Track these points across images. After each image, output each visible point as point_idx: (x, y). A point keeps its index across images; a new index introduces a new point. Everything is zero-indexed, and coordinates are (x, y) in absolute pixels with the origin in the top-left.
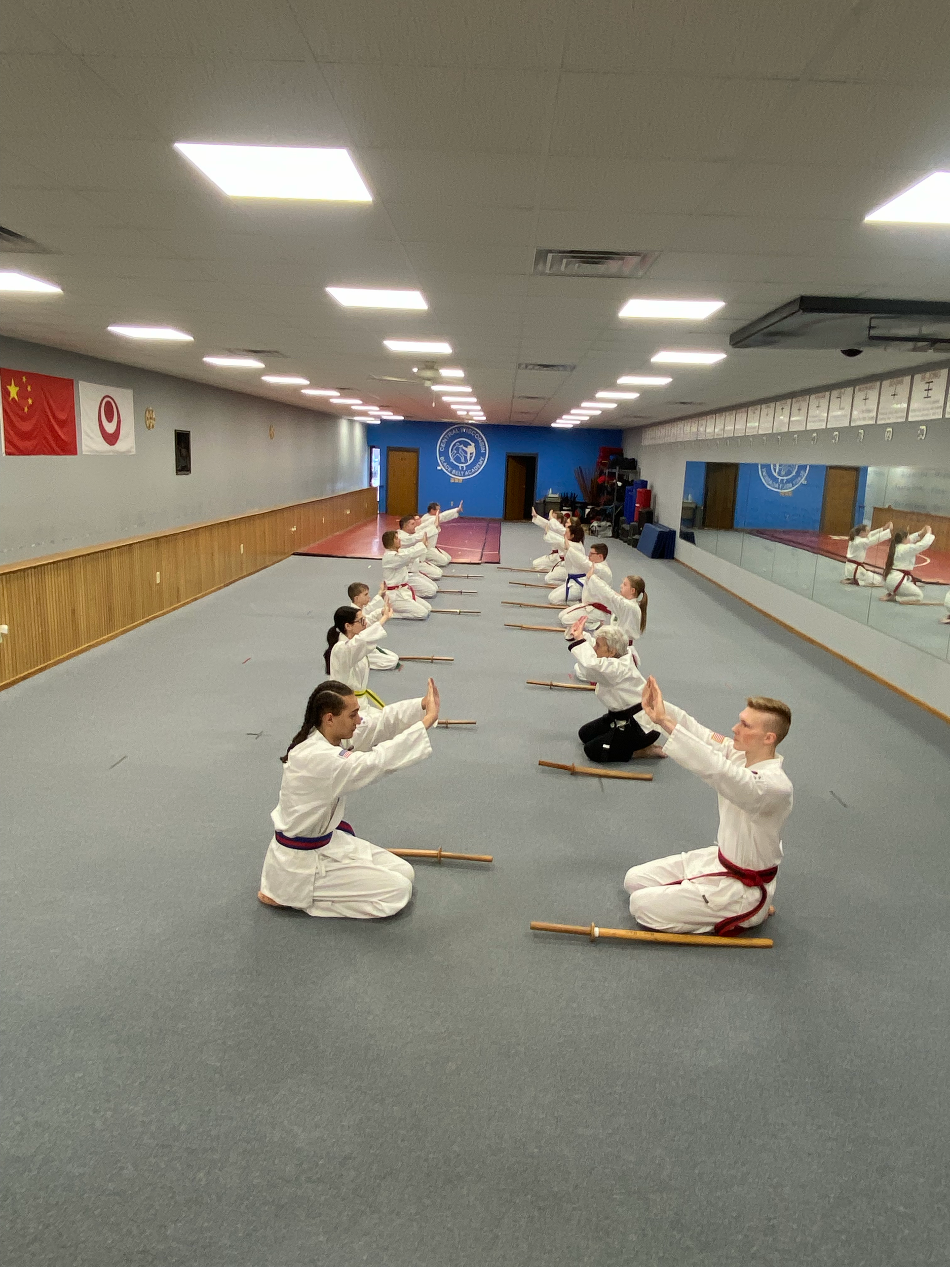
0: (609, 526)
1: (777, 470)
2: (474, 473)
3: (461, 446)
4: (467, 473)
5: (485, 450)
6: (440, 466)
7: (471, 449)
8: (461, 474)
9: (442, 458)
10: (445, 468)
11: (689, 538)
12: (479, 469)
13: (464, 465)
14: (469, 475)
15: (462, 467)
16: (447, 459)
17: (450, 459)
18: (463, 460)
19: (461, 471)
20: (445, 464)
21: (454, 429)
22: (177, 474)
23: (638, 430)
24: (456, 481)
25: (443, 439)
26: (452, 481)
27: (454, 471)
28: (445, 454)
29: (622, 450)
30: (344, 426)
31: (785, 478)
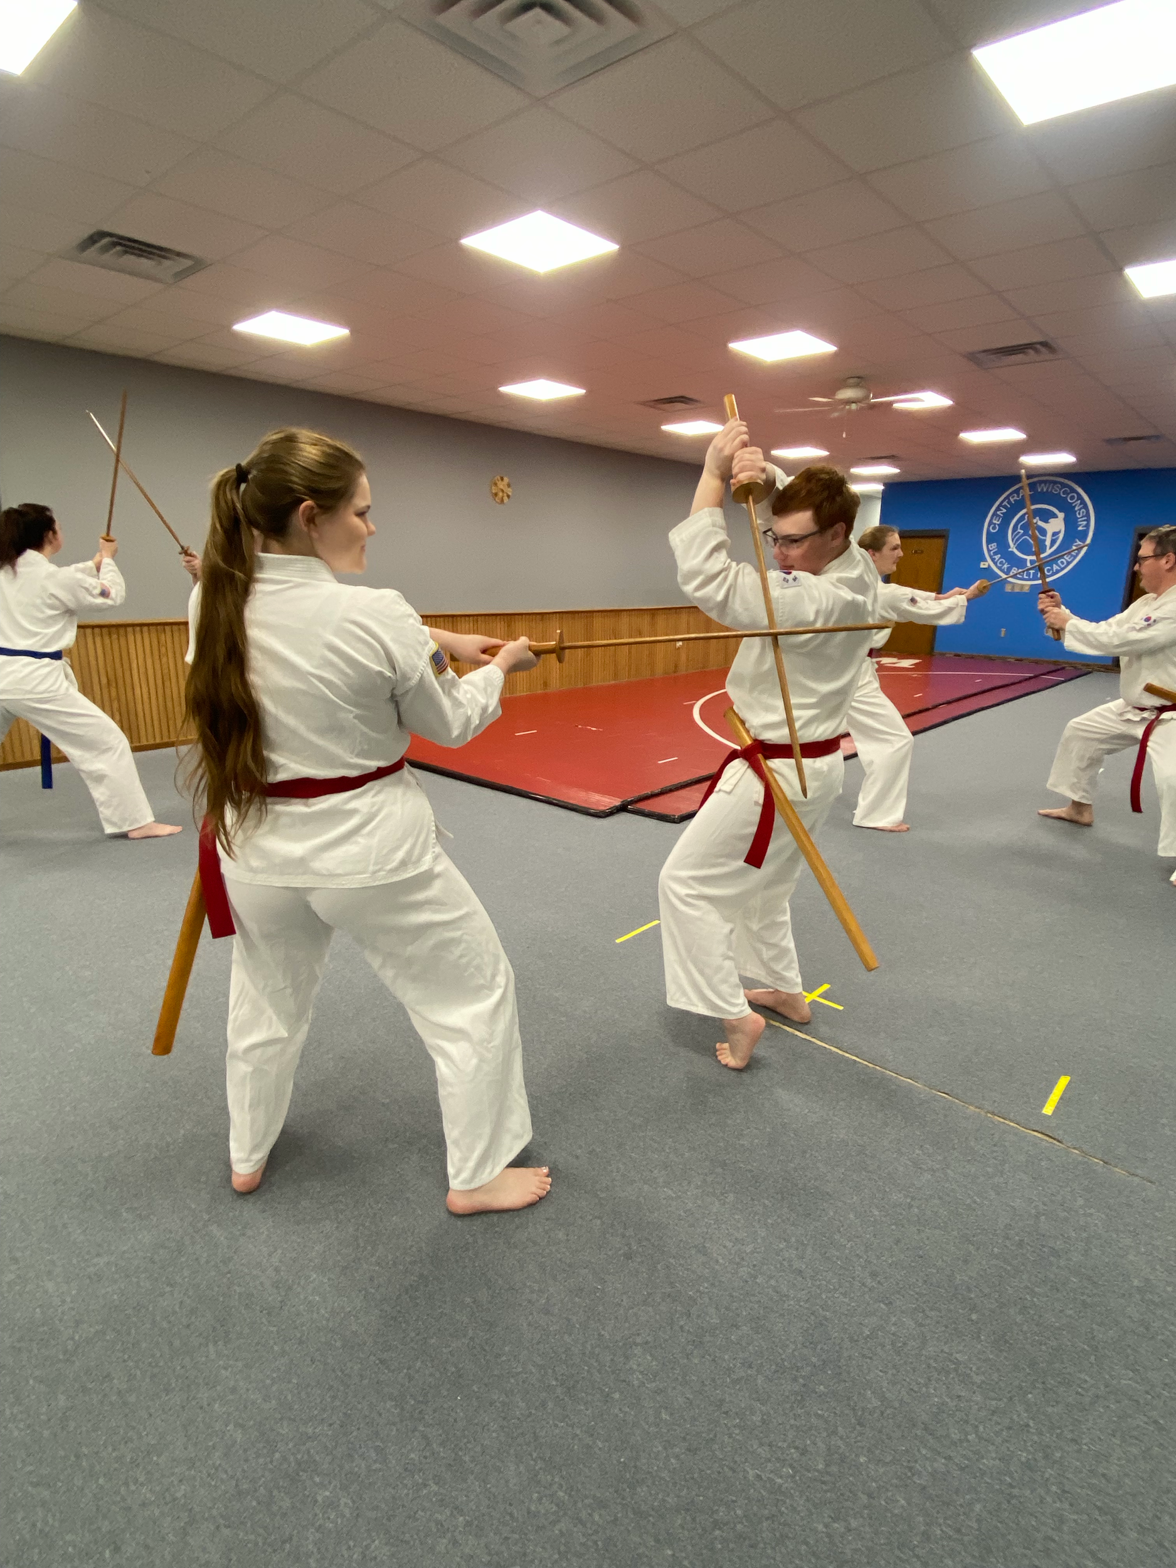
2: (1058, 572)
5: (1088, 526)
6: (985, 560)
7: (1056, 525)
9: (993, 546)
10: (995, 563)
12: (1069, 563)
15: (1032, 562)
16: (1003, 548)
17: (1009, 547)
19: (1028, 569)
20: (997, 557)
24: (1017, 590)
25: (998, 509)
26: (1008, 589)
27: (1014, 571)
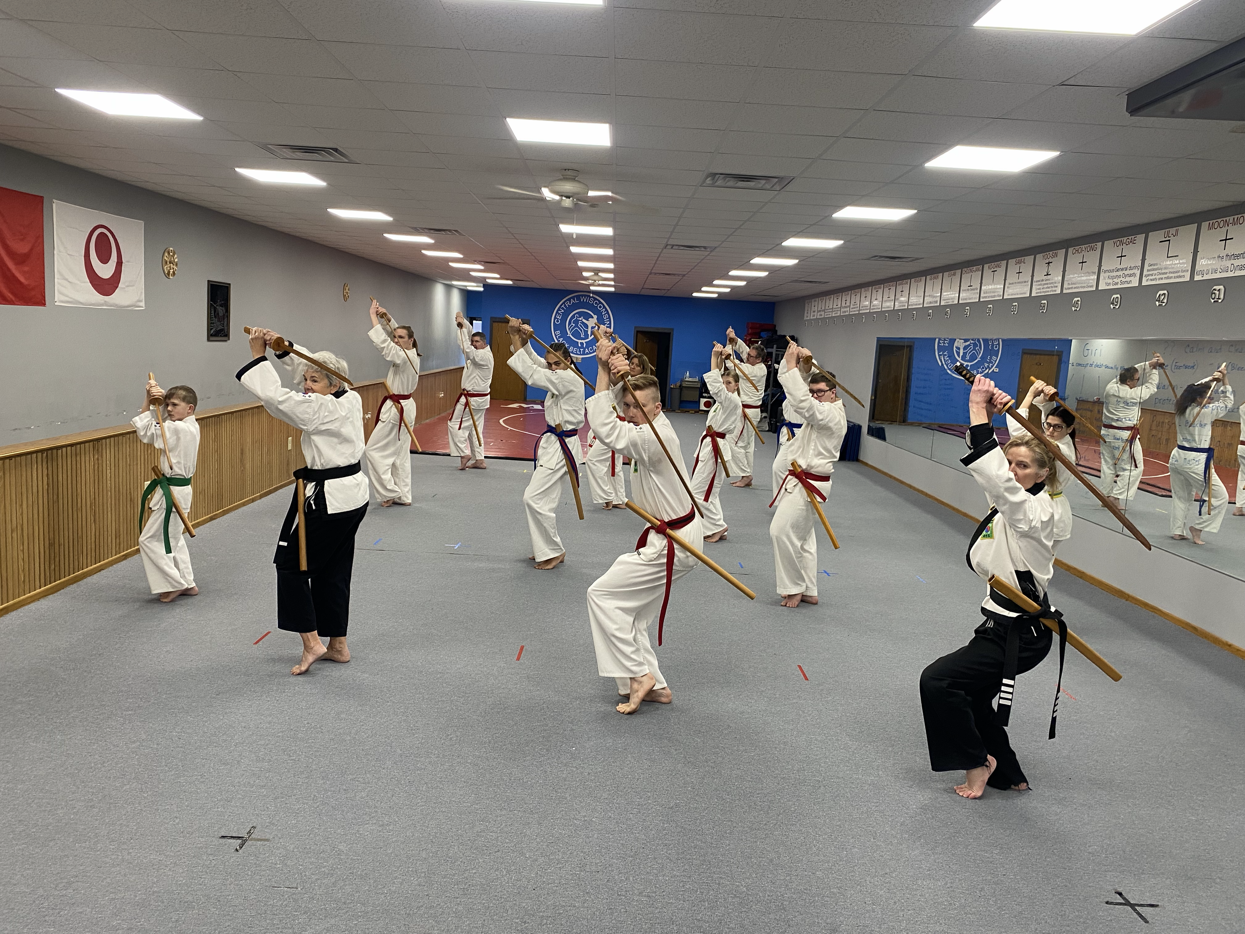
0: (765, 417)
1: (961, 354)
3: (580, 319)
4: (587, 351)
5: (610, 324)
7: (593, 322)
8: (580, 351)
9: (558, 332)
11: (879, 434)
13: (583, 341)
14: (591, 353)
15: (582, 344)
16: (564, 334)
17: (567, 333)
18: (582, 336)
19: (580, 348)
21: (573, 298)
22: (209, 340)
23: (800, 302)
28: (561, 327)
29: (775, 326)
30: (439, 291)
31: (970, 364)
